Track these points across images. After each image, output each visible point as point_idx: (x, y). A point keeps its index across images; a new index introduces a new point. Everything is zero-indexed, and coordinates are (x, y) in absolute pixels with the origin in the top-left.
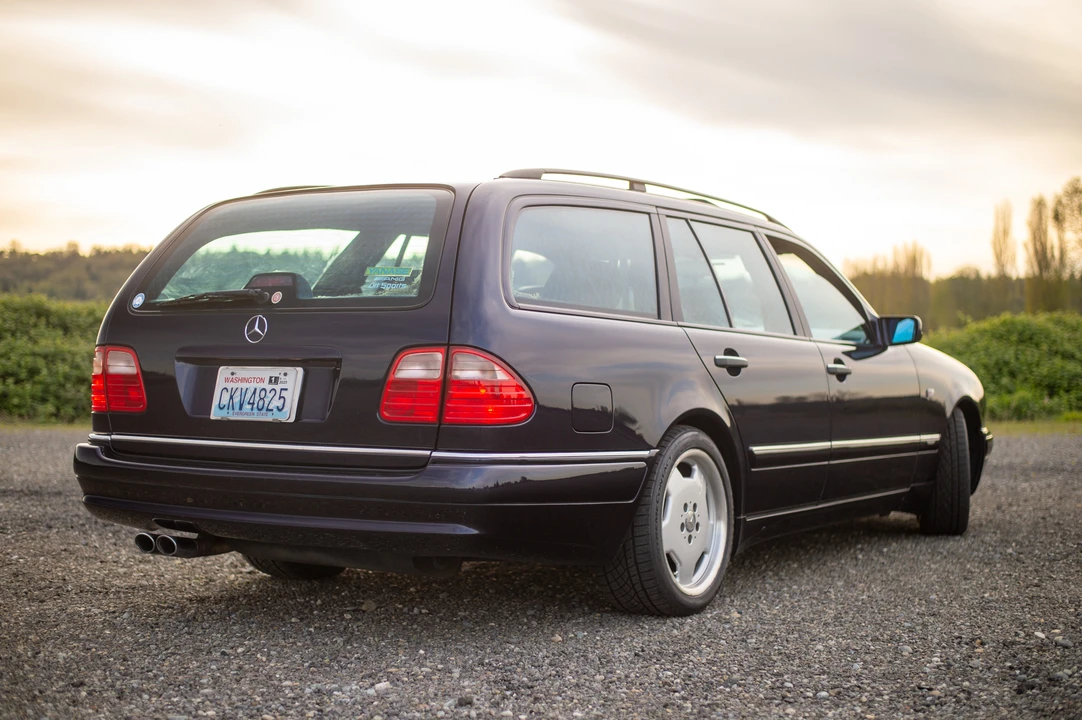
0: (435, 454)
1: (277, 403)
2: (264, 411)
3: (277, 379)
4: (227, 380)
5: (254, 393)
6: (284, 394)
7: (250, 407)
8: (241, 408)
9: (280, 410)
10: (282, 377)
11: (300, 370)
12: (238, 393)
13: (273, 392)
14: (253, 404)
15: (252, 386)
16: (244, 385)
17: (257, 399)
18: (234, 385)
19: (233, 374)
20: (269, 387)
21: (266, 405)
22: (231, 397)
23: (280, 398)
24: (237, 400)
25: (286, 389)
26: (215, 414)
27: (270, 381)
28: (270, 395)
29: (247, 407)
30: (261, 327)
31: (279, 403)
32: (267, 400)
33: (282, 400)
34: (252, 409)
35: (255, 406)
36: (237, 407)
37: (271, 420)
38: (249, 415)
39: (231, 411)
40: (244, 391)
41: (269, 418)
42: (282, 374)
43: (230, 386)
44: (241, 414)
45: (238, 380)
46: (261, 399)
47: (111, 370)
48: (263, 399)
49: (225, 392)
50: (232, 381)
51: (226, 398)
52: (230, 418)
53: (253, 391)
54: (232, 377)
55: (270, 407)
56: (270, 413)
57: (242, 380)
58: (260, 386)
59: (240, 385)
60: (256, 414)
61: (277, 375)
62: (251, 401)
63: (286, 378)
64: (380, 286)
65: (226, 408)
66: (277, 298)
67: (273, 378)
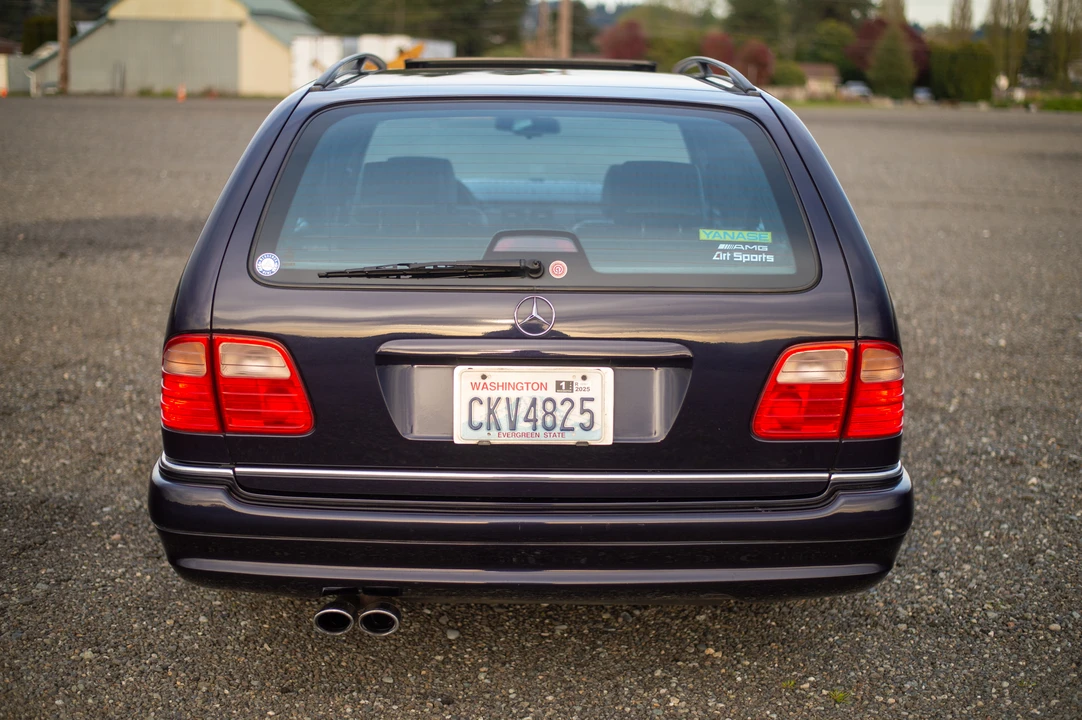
0: (834, 476)
1: (576, 419)
2: (557, 430)
4: (475, 386)
5: (533, 404)
6: (588, 405)
7: (528, 425)
8: (513, 426)
9: (585, 428)
10: (578, 381)
11: (608, 373)
12: (503, 405)
13: (568, 405)
14: (535, 420)
15: (526, 397)
16: (513, 395)
17: (540, 414)
18: (494, 395)
19: (484, 377)
20: (559, 397)
21: (559, 423)
22: (491, 412)
23: (583, 411)
24: (502, 413)
25: (592, 400)
26: (462, 436)
27: (558, 387)
28: (563, 409)
29: (523, 426)
30: (544, 313)
31: (585, 419)
32: (560, 414)
33: (587, 416)
34: (535, 428)
35: (539, 423)
36: (505, 425)
37: (573, 443)
38: (524, 435)
39: (494, 432)
40: (513, 402)
41: (570, 439)
42: (579, 377)
43: (483, 394)
44: (515, 435)
45: (496, 386)
46: (547, 413)
47: (228, 370)
48: (551, 413)
49: (476, 404)
50: (485, 386)
51: (480, 413)
52: (493, 442)
53: (529, 402)
54: (483, 381)
55: (568, 424)
56: (567, 434)
57: (506, 386)
58: (541, 395)
59: (503, 394)
60: (542, 434)
61: (569, 378)
62: (531, 417)
63: (587, 383)
64: (732, 257)
65: (484, 428)
66: (558, 270)
67: (563, 384)
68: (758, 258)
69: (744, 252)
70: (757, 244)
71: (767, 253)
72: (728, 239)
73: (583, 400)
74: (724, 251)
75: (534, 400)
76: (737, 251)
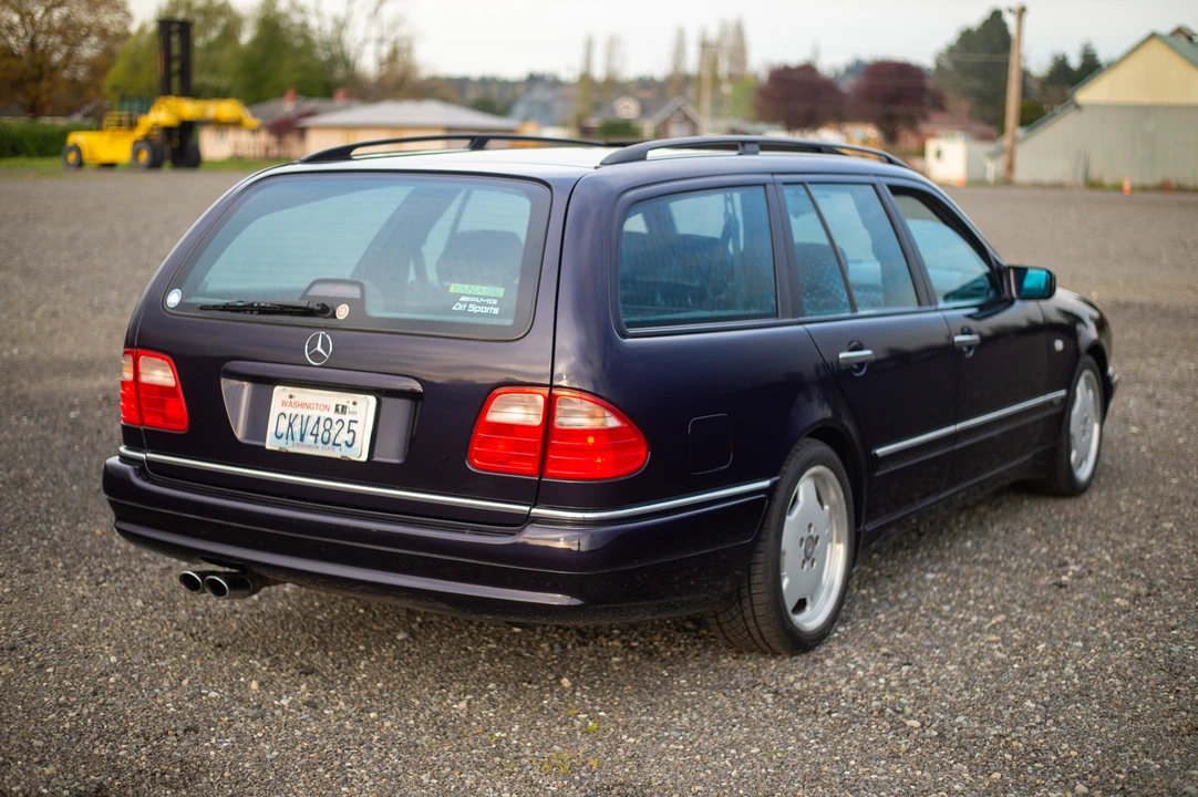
0: (534, 510)
1: (345, 437)
2: (330, 445)
3: (344, 408)
4: (284, 404)
5: (318, 422)
6: (353, 426)
7: (313, 438)
8: (302, 439)
9: (349, 446)
10: (350, 406)
11: (372, 400)
12: (298, 421)
13: (340, 423)
14: (317, 435)
15: (315, 414)
16: (306, 412)
17: (321, 430)
18: (295, 411)
19: (291, 397)
20: (335, 417)
21: (332, 439)
22: (290, 425)
23: (349, 431)
24: (297, 428)
25: (356, 422)
26: (271, 443)
27: (337, 410)
28: (337, 427)
29: (309, 439)
30: (325, 347)
31: (348, 438)
32: (333, 433)
33: (351, 434)
34: (316, 442)
35: (319, 438)
36: (297, 436)
37: (339, 456)
38: (310, 447)
39: (290, 441)
40: (305, 418)
41: (336, 453)
42: (351, 403)
43: (288, 411)
44: (303, 446)
45: (298, 405)
46: (326, 430)
47: (144, 379)
48: (328, 430)
49: (282, 418)
50: (290, 405)
51: (283, 425)
52: (288, 450)
53: (316, 420)
54: (290, 400)
55: (338, 441)
56: (337, 448)
57: (303, 405)
58: (324, 415)
59: (299, 411)
60: (320, 447)
61: (345, 404)
62: (315, 432)
63: (357, 408)
64: (467, 308)
65: (284, 437)
66: (342, 312)
67: (340, 407)
68: (485, 310)
69: (477, 304)
70: (490, 298)
71: (495, 306)
72: (470, 292)
73: (350, 422)
74: (463, 303)
75: (319, 418)
76: (473, 303)
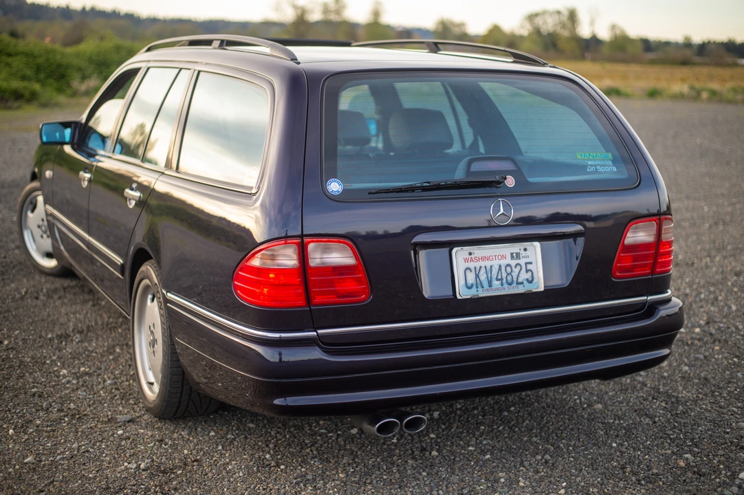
0: (649, 298)
1: (524, 276)
2: (514, 284)
3: (518, 254)
4: (466, 260)
6: (529, 267)
7: (498, 283)
8: (490, 284)
9: (530, 282)
10: (522, 252)
11: (537, 245)
12: (483, 271)
13: (518, 268)
14: (502, 279)
15: (496, 263)
16: (488, 264)
17: (504, 275)
18: (478, 265)
19: (470, 254)
20: (513, 263)
21: (515, 280)
22: (477, 276)
23: (527, 271)
24: (483, 277)
25: (531, 263)
26: (463, 293)
27: (512, 257)
28: (516, 271)
29: (496, 284)
31: (528, 276)
32: (515, 274)
33: (530, 273)
34: (502, 284)
35: (504, 281)
36: (486, 284)
37: (523, 291)
38: (498, 290)
39: (480, 289)
40: (488, 268)
41: (521, 290)
42: (522, 250)
43: (472, 265)
44: (492, 290)
45: (478, 260)
46: (508, 274)
47: (313, 262)
48: (510, 274)
49: (468, 272)
50: (472, 260)
51: (471, 278)
52: (480, 296)
53: (497, 268)
54: (470, 257)
55: (520, 280)
56: (521, 286)
57: (483, 259)
58: (504, 262)
59: (482, 264)
60: (506, 288)
61: (518, 251)
62: (499, 277)
63: (528, 253)
64: (596, 169)
65: (474, 287)
66: (510, 182)
67: (514, 254)
68: (609, 169)
69: (601, 166)
70: (606, 160)
71: (612, 166)
72: (591, 158)
73: (526, 264)
75: (500, 266)
76: (598, 165)
